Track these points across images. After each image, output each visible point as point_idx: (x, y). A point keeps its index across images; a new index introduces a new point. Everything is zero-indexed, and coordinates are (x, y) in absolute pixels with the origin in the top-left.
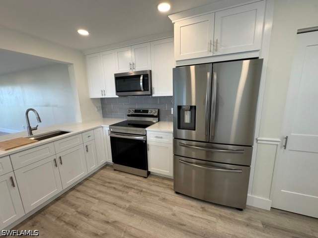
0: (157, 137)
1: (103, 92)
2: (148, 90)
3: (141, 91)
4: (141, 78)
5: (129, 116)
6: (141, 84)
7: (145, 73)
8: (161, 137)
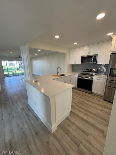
0: (97, 79)
1: (75, 62)
2: (95, 62)
3: (92, 62)
4: (93, 57)
5: (83, 71)
7: (95, 56)
8: (100, 80)
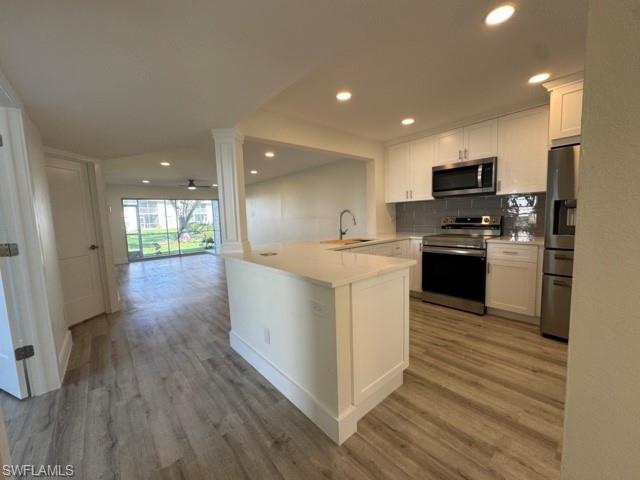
0: (506, 253)
1: (409, 193)
2: (490, 186)
4: (480, 169)
5: (443, 227)
6: (479, 177)
7: (486, 162)
